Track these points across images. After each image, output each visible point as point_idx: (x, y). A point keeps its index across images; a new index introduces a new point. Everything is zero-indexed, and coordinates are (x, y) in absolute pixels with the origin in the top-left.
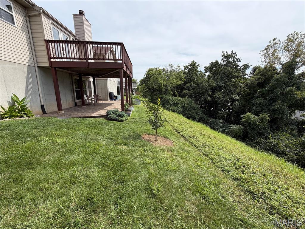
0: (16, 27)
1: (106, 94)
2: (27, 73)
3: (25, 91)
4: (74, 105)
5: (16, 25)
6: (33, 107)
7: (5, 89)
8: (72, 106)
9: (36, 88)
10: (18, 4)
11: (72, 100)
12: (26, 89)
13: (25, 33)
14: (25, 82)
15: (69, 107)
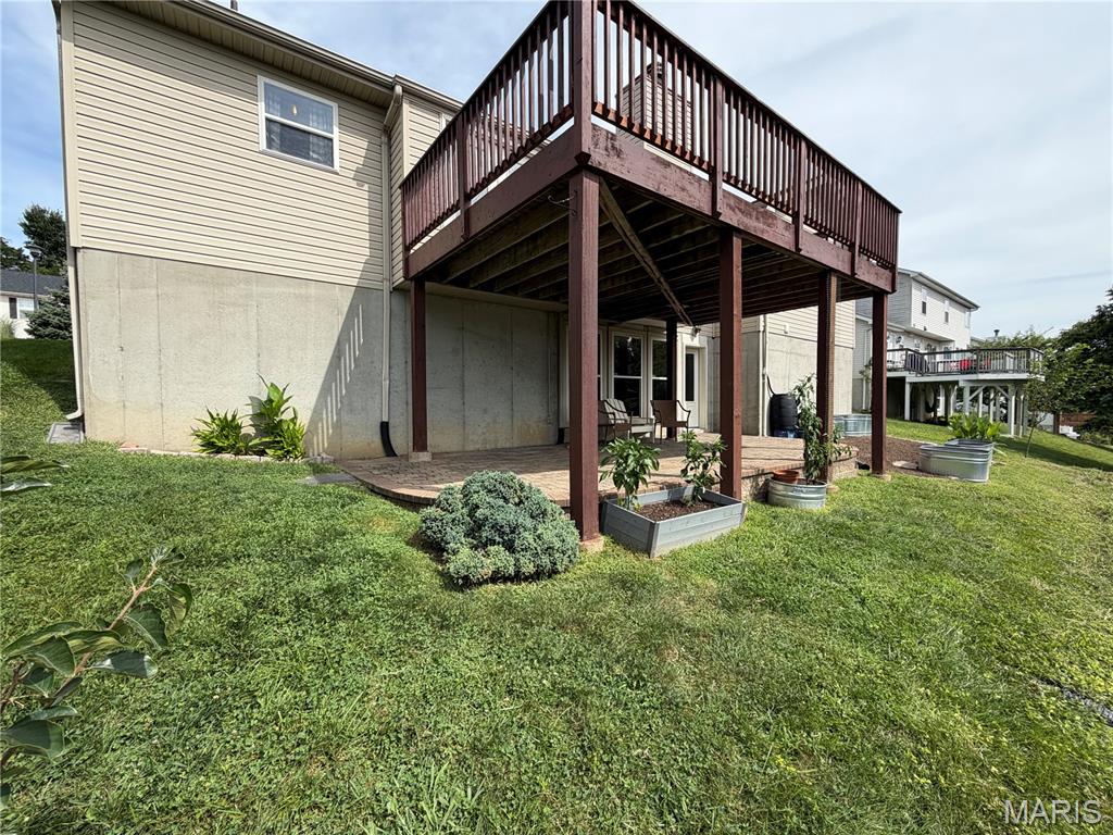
0: (337, 174)
1: (748, 402)
2: (348, 313)
3: (325, 370)
4: (553, 438)
5: (337, 167)
6: (347, 424)
7: (254, 361)
8: (540, 443)
9: (372, 362)
10: (360, 103)
11: (544, 416)
12: (331, 363)
13: (366, 187)
14: (334, 342)
15: (525, 444)
